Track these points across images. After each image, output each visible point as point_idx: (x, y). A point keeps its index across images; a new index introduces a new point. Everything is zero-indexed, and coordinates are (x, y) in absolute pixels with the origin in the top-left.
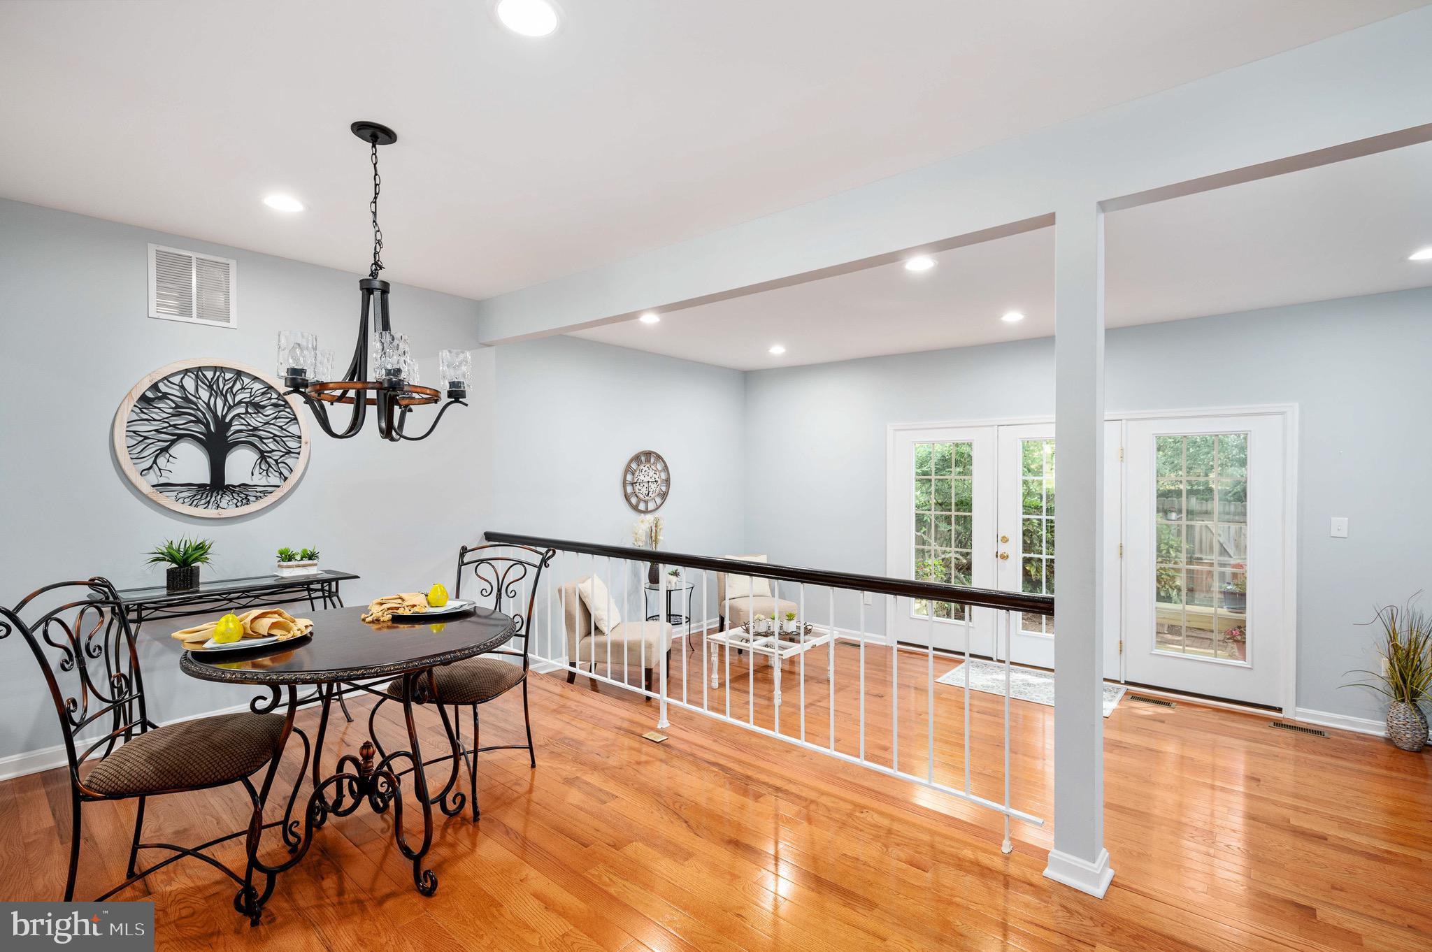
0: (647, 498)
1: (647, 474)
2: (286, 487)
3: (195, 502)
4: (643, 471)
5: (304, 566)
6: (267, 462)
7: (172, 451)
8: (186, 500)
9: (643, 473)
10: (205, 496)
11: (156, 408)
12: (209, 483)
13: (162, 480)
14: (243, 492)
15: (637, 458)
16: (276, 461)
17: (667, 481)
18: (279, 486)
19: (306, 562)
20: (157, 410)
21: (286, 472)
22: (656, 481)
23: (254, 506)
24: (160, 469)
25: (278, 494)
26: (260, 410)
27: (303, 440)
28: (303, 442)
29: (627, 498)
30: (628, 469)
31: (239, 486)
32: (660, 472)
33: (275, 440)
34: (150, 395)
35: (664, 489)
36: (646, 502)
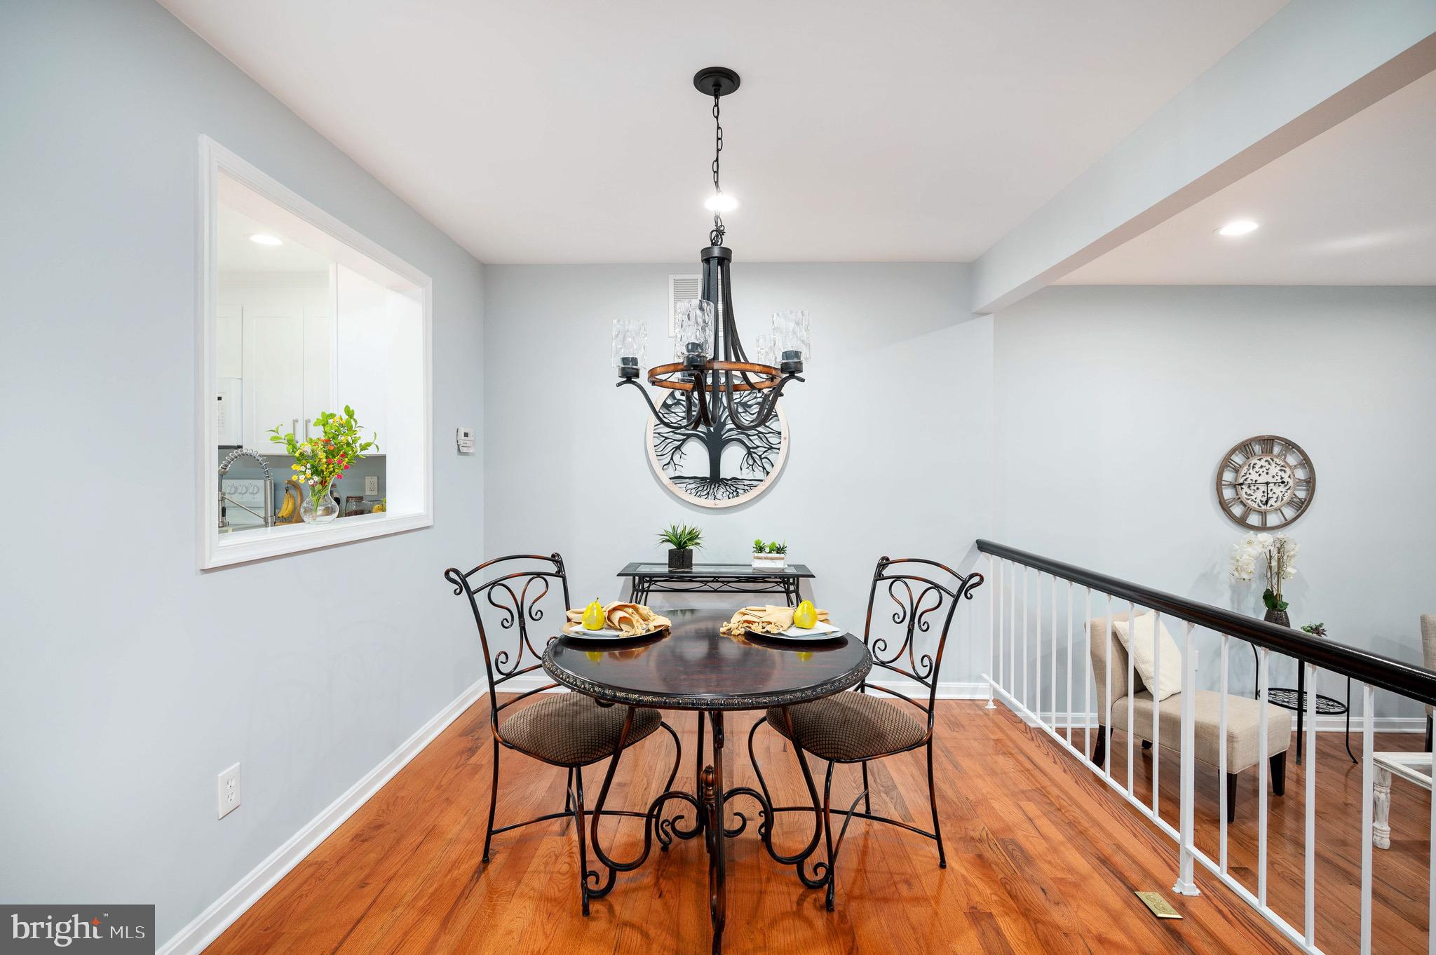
0: (1264, 507)
1: (1263, 471)
2: (768, 480)
3: (698, 494)
4: (1257, 466)
5: (772, 559)
6: (752, 458)
7: (684, 449)
8: (693, 491)
9: (1257, 469)
10: (705, 488)
11: (673, 412)
12: (709, 476)
13: (678, 474)
14: (734, 485)
15: (1245, 448)
16: (760, 456)
17: (1309, 482)
18: (762, 481)
19: (774, 555)
20: (673, 415)
21: (768, 467)
22: (1283, 482)
23: (743, 498)
24: (675, 464)
25: (761, 487)
26: (748, 409)
27: (783, 435)
28: (782, 438)
29: (1224, 506)
30: (1226, 463)
31: (731, 480)
32: (1293, 468)
33: (759, 437)
34: (669, 402)
35: (1302, 494)
36: (1263, 514)
